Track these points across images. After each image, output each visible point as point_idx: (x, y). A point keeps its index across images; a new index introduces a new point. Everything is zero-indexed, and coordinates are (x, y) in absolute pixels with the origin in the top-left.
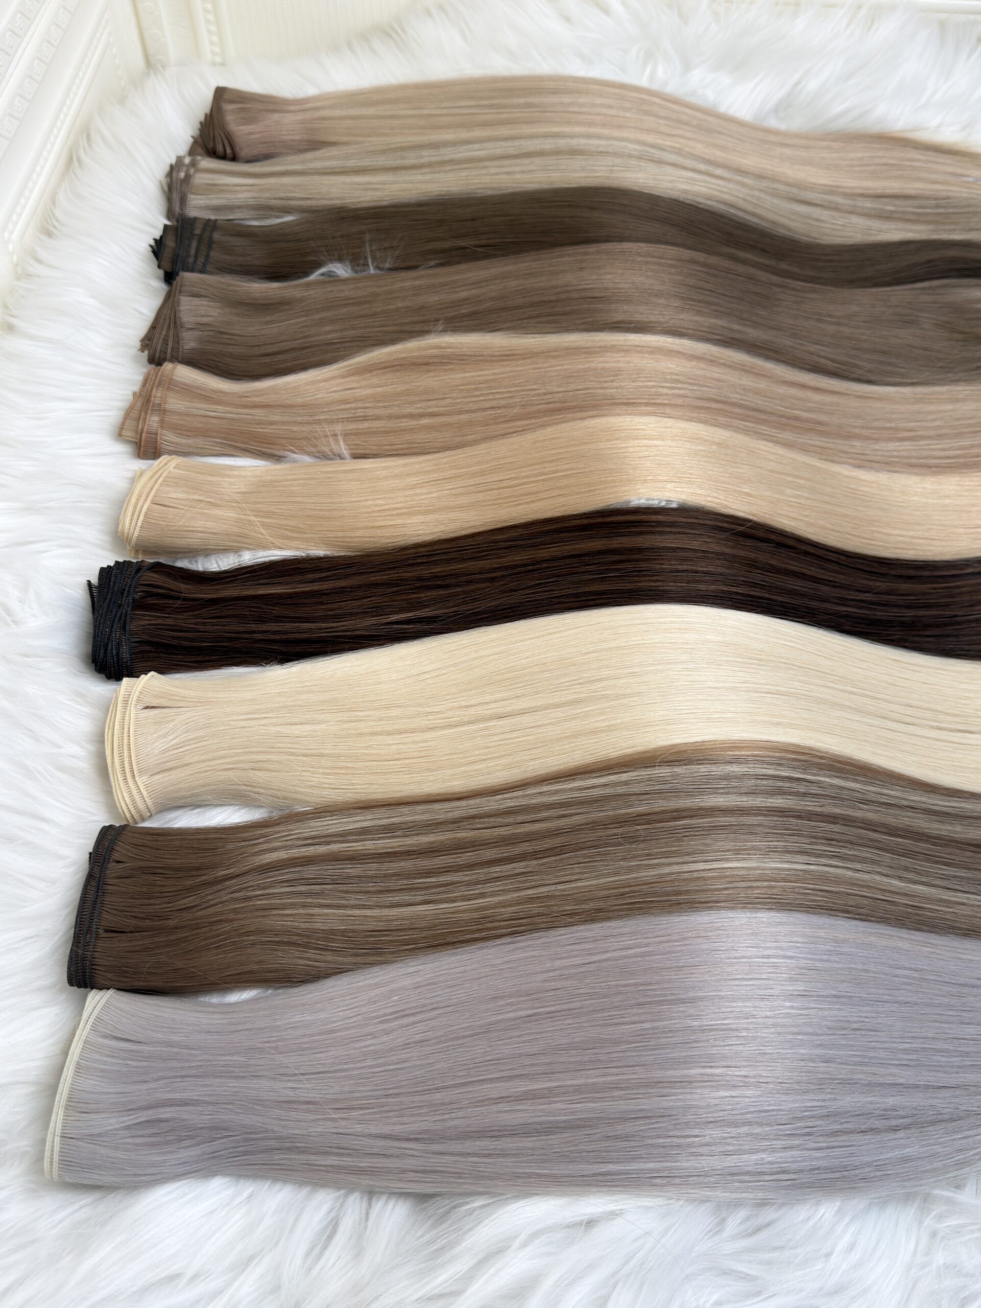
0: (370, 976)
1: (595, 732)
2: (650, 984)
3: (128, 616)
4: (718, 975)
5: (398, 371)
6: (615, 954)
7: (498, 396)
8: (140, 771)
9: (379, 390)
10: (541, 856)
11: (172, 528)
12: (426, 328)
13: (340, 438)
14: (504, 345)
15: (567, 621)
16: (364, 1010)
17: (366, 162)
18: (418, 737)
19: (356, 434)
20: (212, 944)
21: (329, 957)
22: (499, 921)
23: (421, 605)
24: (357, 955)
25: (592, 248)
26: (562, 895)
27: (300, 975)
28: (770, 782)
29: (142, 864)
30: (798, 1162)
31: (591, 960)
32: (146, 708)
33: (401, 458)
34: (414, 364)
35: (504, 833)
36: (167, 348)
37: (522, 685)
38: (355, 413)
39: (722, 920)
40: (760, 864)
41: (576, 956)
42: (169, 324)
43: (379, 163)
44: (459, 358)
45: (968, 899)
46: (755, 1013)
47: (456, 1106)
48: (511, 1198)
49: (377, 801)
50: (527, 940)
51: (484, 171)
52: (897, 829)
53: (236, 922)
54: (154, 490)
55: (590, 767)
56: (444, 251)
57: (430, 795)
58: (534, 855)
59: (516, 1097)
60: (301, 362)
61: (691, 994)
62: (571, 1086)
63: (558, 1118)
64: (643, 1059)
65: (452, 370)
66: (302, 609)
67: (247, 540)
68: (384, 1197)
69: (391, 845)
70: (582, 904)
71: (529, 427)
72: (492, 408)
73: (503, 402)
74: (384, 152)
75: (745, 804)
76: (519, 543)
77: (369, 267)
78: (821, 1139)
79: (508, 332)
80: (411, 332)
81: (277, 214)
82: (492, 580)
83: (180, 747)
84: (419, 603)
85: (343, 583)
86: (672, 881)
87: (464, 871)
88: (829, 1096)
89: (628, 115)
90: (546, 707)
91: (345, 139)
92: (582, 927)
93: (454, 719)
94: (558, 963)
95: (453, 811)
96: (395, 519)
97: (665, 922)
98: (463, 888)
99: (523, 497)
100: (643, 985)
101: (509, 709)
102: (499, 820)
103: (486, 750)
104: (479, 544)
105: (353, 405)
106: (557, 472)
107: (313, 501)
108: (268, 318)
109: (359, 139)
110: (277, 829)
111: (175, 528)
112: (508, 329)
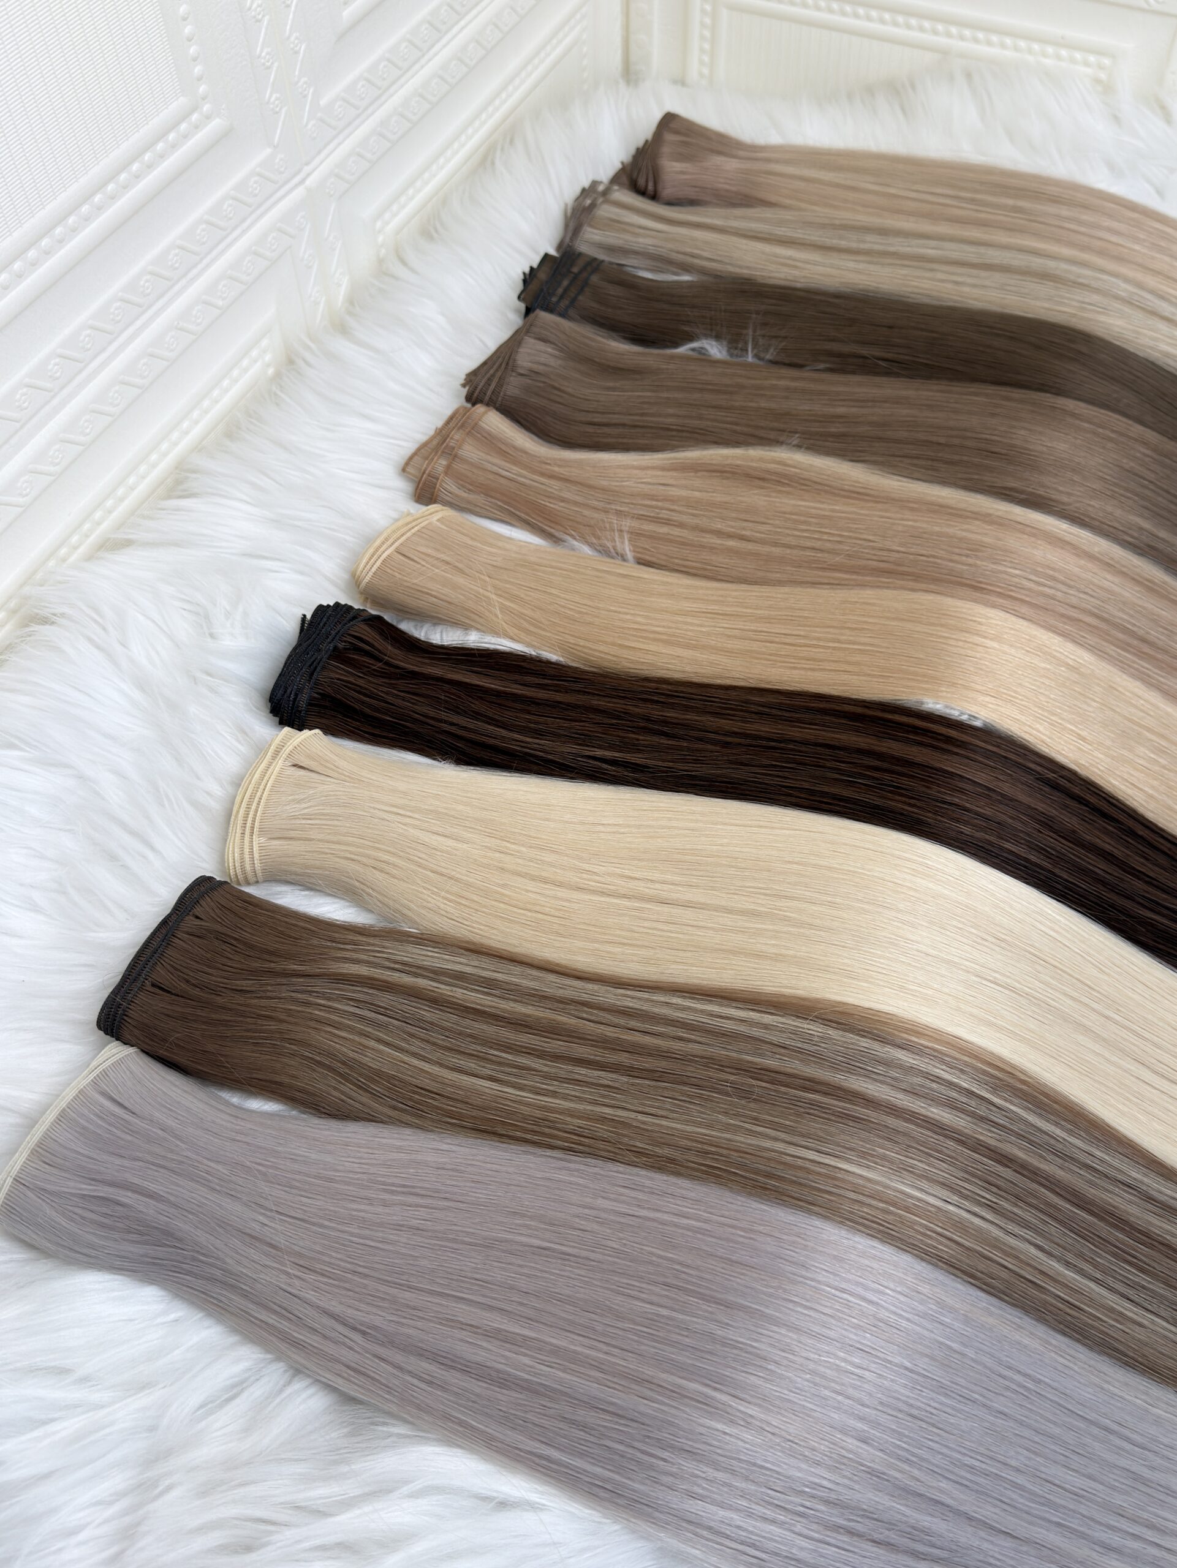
0: (396, 1136)
1: (759, 956)
2: (688, 1266)
3: (321, 664)
4: (772, 1287)
5: (728, 478)
6: (666, 1217)
7: (825, 537)
8: (261, 830)
9: (697, 494)
10: (636, 1074)
11: (405, 584)
12: (781, 439)
13: (626, 536)
14: (861, 480)
15: (788, 819)
16: (372, 1170)
17: (798, 234)
18: (562, 893)
19: (651, 537)
20: (251, 1038)
21: (365, 1098)
22: (559, 1130)
23: (636, 748)
24: (395, 1108)
25: (1017, 394)
26: (639, 1127)
27: (328, 1105)
28: (942, 1089)
29: (219, 928)
30: (776, 1541)
31: (636, 1214)
32: (294, 766)
33: (690, 577)
34: (748, 476)
35: (609, 1034)
36: (487, 389)
37: (701, 873)
38: (658, 513)
39: (807, 1227)
40: (883, 1179)
41: (623, 1202)
42: (501, 364)
43: (813, 238)
44: (802, 481)
45: (1153, 1322)
46: (797, 1349)
47: (420, 1314)
48: (434, 1440)
49: (490, 948)
50: (580, 1163)
51: (929, 275)
52: (1092, 1203)
53: (285, 1024)
54: (404, 538)
55: (736, 993)
56: (840, 355)
57: (548, 962)
58: (629, 1071)
59: (485, 1330)
60: (625, 441)
61: (731, 1298)
62: (551, 1344)
63: (519, 1373)
64: (643, 1347)
65: (788, 493)
66: (506, 712)
67: (481, 620)
68: (308, 1381)
69: (483, 1002)
70: (657, 1146)
71: (846, 582)
72: (813, 549)
73: (828, 545)
74: (823, 226)
75: (899, 1103)
76: (774, 712)
77: (747, 353)
78: (814, 1527)
79: (871, 467)
80: (761, 438)
81: (675, 270)
82: (726, 745)
83: (310, 819)
84: (634, 745)
85: (559, 697)
86: (769, 1159)
87: (546, 1060)
88: (846, 1481)
89: (1137, 247)
90: (717, 909)
91: (788, 202)
92: (643, 1172)
93: (609, 887)
94: (600, 1202)
95: (565, 989)
96: (648, 644)
97: (740, 1203)
98: (537, 1079)
99: (803, 662)
100: (680, 1264)
101: (674, 896)
102: (610, 1017)
103: (628, 934)
104: (729, 700)
105: (660, 504)
106: (854, 643)
107: (567, 597)
108: (611, 384)
109: (803, 205)
110: (371, 940)
111: (409, 584)
112: (875, 463)
